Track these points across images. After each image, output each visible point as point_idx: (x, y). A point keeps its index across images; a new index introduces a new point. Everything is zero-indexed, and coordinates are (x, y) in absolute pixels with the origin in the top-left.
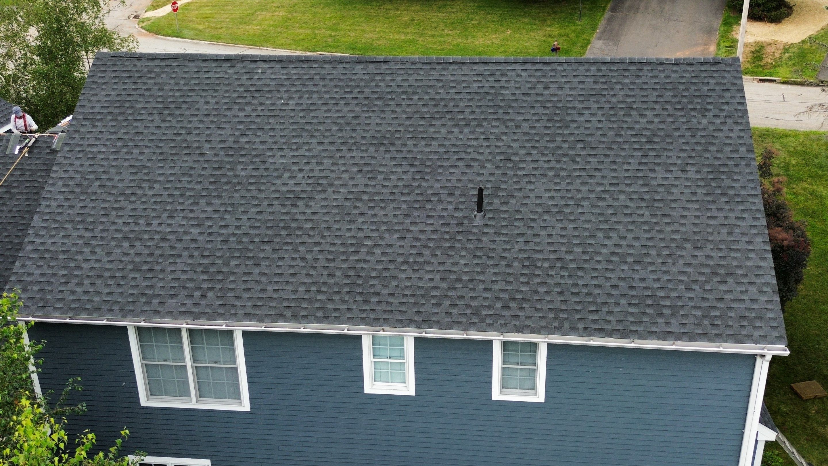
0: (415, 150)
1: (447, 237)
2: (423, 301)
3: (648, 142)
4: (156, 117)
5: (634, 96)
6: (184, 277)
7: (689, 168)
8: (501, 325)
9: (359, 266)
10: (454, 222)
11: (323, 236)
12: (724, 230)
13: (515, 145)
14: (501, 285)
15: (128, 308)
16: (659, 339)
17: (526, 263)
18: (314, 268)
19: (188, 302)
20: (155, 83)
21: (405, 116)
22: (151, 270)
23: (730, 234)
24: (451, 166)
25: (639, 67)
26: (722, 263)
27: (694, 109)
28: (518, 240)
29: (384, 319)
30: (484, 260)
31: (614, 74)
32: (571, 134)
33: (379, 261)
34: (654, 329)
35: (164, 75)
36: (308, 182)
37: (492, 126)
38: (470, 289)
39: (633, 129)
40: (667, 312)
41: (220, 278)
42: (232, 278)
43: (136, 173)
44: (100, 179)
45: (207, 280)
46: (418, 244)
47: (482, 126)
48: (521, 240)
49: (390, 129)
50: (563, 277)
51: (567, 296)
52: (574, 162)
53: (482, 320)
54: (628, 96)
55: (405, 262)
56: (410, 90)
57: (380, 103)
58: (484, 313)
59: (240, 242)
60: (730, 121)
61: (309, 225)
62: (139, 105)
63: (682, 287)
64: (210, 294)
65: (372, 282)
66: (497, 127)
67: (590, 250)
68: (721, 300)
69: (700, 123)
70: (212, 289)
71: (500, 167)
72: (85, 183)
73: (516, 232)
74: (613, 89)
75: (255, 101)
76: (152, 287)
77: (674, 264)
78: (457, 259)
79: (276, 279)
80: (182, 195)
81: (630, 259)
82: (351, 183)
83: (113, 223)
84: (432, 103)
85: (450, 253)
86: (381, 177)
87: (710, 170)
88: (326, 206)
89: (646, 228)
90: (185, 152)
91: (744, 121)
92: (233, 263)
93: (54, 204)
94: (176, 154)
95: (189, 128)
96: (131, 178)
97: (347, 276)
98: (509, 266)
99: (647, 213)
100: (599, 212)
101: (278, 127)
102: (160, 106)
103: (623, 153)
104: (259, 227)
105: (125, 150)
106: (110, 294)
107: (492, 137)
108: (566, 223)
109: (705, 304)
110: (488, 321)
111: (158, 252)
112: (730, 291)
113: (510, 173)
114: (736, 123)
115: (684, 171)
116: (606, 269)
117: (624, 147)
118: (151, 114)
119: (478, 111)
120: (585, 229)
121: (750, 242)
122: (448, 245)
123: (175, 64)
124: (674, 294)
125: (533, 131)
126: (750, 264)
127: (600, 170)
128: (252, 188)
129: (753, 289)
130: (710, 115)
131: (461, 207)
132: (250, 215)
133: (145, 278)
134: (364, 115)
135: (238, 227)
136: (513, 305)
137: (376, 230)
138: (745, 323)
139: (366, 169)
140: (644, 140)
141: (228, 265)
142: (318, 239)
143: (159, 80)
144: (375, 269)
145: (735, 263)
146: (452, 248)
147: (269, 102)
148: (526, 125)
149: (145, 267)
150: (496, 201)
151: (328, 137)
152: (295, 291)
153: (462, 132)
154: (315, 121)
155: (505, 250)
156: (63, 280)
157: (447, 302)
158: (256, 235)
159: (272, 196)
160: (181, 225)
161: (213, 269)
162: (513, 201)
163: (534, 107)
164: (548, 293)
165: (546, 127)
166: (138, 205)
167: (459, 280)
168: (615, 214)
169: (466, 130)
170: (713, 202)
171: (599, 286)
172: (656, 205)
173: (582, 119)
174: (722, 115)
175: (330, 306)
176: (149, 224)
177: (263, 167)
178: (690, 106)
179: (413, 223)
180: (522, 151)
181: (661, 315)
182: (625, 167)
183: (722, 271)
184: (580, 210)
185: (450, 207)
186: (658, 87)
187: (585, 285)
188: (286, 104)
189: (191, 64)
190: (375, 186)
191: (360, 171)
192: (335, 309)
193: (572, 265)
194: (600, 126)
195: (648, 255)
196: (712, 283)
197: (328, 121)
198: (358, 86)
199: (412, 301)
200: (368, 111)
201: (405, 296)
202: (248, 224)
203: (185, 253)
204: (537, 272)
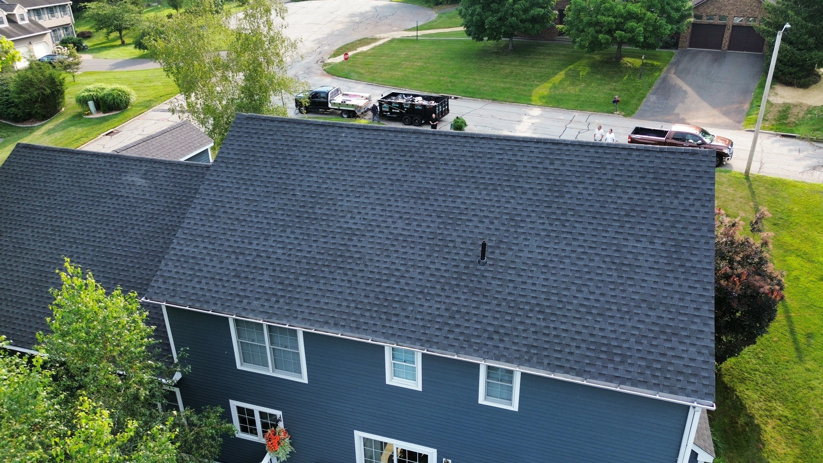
0: (444, 205)
1: (455, 276)
2: (429, 325)
3: (627, 215)
4: (269, 165)
5: (621, 176)
6: (267, 285)
7: (656, 241)
8: (484, 352)
9: (387, 291)
10: (463, 265)
11: (366, 265)
12: (677, 296)
13: (520, 207)
14: (490, 320)
15: (226, 304)
16: (606, 381)
17: (512, 305)
18: (356, 289)
19: (266, 304)
20: (272, 139)
21: (440, 177)
22: (246, 278)
23: (681, 300)
24: (468, 220)
25: (630, 152)
26: (670, 324)
27: (669, 191)
28: (509, 285)
29: (399, 336)
30: (480, 298)
31: (608, 157)
32: (565, 203)
33: (402, 290)
34: (604, 372)
35: (279, 134)
36: (363, 223)
37: (504, 191)
38: (466, 320)
39: (616, 203)
40: (617, 359)
41: (290, 289)
42: (298, 290)
43: (248, 205)
44: (224, 207)
45: (282, 289)
46: (433, 279)
47: (497, 190)
48: (511, 285)
49: (428, 186)
50: (539, 319)
51: (540, 336)
52: (564, 226)
53: (470, 346)
54: (616, 175)
55: (421, 292)
56: (447, 158)
57: (424, 165)
58: (473, 340)
59: (308, 263)
60: (698, 204)
61: (357, 256)
62: (259, 155)
63: (633, 340)
64: (282, 300)
65: (394, 305)
66: (508, 192)
67: (564, 300)
68: (664, 355)
69: (672, 203)
70: (284, 296)
71: (505, 224)
72: (215, 209)
73: (509, 278)
74: (604, 168)
75: (337, 158)
76: (245, 290)
77: (630, 319)
78: (460, 295)
79: (328, 294)
80: (276, 224)
81: (594, 311)
82: (393, 226)
83: (228, 240)
84: (462, 169)
85: (455, 289)
86: (415, 223)
87: (674, 244)
88: (372, 242)
89: (612, 287)
90: (283, 192)
91: (710, 205)
92: (302, 278)
93: (193, 222)
94: (277, 193)
95: (289, 174)
96: (245, 208)
97: (378, 299)
98: (499, 305)
99: (615, 274)
100: (577, 269)
101: (349, 178)
102: (273, 156)
103: (604, 223)
104: (323, 253)
105: (244, 187)
106: (217, 292)
107: (503, 200)
108: (548, 276)
109: (650, 357)
110: (475, 348)
111: (253, 265)
112: (673, 349)
113: (512, 230)
114: (703, 206)
115: (652, 243)
116: (574, 317)
117: (606, 217)
118: (266, 162)
119: (496, 177)
120: (563, 282)
121: (698, 309)
122: (455, 283)
123: (287, 125)
124: (625, 345)
125: (535, 198)
126: (694, 327)
127: (583, 234)
128: (324, 223)
129: (693, 349)
130: (681, 196)
131: (469, 253)
132: (318, 244)
133: (241, 283)
134: (411, 174)
135: (309, 252)
136: (496, 337)
137: (405, 264)
138: (681, 378)
139: (405, 216)
140: (623, 213)
141: (297, 279)
142: (362, 267)
143: (275, 137)
144: (398, 295)
145: (682, 325)
146: (458, 285)
147: (346, 159)
148: (530, 192)
149: (243, 275)
150: (497, 251)
151: (382, 189)
152: (339, 305)
153: (480, 194)
154: (375, 176)
155: (498, 292)
156: (189, 278)
157: (447, 328)
158: (320, 259)
159: (337, 231)
160: (271, 246)
161: (286, 282)
162: (510, 253)
163: (539, 178)
164: (525, 330)
165: (546, 196)
166: (246, 228)
167: (458, 312)
168: (588, 273)
169: (484, 192)
170: (672, 271)
171: (566, 331)
172: (624, 268)
173: (576, 191)
174: (692, 197)
175: (362, 320)
176: (251, 243)
177: (333, 208)
178: (666, 188)
179: (433, 263)
180: (524, 213)
181: (612, 361)
182: (604, 234)
183: (669, 331)
184: (561, 266)
185: (462, 252)
186: (642, 170)
187: (555, 328)
188: (357, 162)
189: (298, 126)
190: (409, 230)
191: (401, 218)
192: (365, 323)
193: (548, 311)
194: (589, 198)
195: (610, 309)
196: (658, 340)
197: (385, 177)
198: (411, 151)
199: (421, 324)
200: (414, 171)
201: (416, 319)
202: (316, 251)
203: (271, 268)
204: (519, 313)
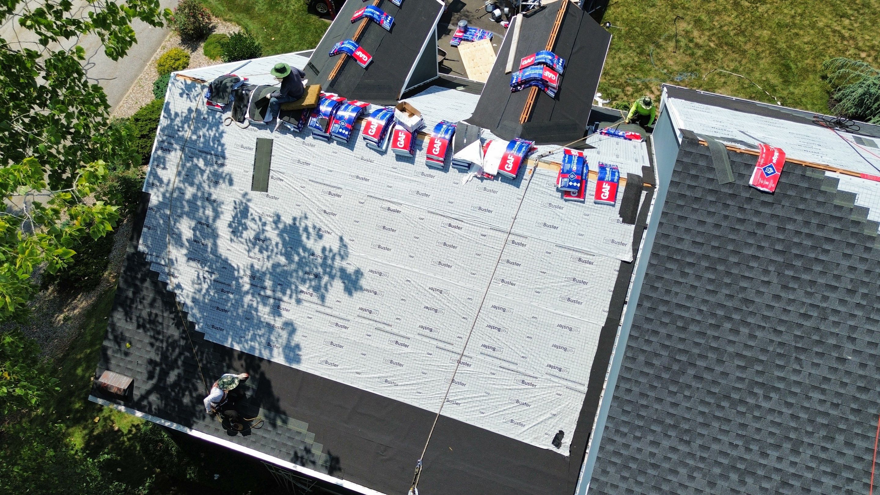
20: (773, 216)
43: (744, 368)
90: (817, 350)
94: (804, 350)
95: (824, 309)
166: (748, 419)
